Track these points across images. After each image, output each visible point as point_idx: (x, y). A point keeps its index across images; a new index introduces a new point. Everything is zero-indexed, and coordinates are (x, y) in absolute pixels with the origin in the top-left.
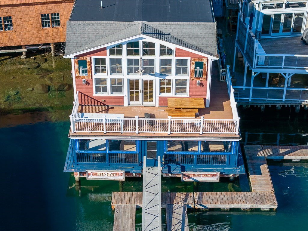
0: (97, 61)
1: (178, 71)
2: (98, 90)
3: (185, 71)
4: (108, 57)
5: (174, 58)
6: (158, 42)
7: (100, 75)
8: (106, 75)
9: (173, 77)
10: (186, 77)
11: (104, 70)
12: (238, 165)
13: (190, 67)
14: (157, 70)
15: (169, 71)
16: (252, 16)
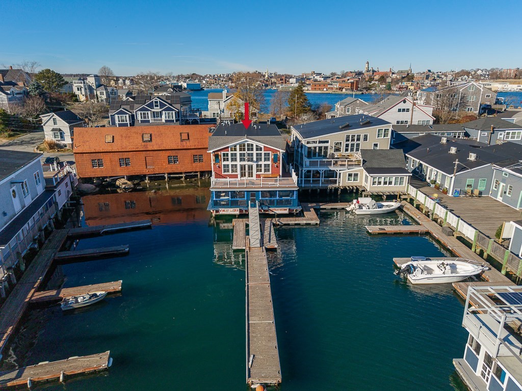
0: (224, 154)
1: (265, 160)
2: (225, 171)
3: (269, 160)
4: (230, 152)
5: (263, 152)
6: (255, 143)
7: (226, 163)
8: (229, 163)
9: (263, 163)
10: (270, 163)
11: (228, 160)
12: (298, 206)
13: (271, 157)
14: (255, 159)
15: (261, 160)
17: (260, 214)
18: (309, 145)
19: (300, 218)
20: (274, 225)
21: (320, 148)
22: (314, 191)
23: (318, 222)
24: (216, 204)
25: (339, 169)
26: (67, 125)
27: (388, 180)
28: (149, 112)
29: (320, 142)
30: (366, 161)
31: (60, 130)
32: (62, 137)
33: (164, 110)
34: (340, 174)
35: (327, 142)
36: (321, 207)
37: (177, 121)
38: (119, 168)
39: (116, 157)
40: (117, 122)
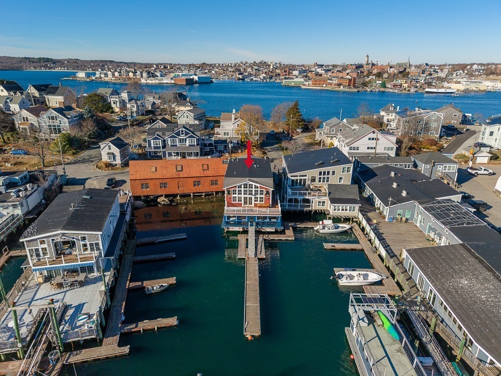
0: (233, 190)
1: (260, 194)
2: (233, 201)
3: (263, 194)
4: (237, 189)
5: (259, 189)
6: (254, 184)
7: (234, 195)
8: (237, 195)
9: (259, 196)
10: (263, 196)
11: (236, 194)
12: (281, 226)
13: (265, 192)
14: (254, 194)
15: (257, 194)
16: (287, 179)
17: (255, 231)
18: (293, 178)
19: (282, 235)
20: (265, 240)
21: (301, 180)
22: (295, 212)
23: (293, 239)
24: (227, 223)
25: (312, 198)
26: (118, 150)
27: (344, 208)
28: (177, 139)
29: (300, 176)
30: (331, 193)
31: (113, 154)
32: (114, 158)
33: (188, 137)
34: (312, 201)
35: (306, 176)
36: (298, 226)
37: (197, 145)
38: (159, 190)
39: (158, 182)
40: (152, 145)
